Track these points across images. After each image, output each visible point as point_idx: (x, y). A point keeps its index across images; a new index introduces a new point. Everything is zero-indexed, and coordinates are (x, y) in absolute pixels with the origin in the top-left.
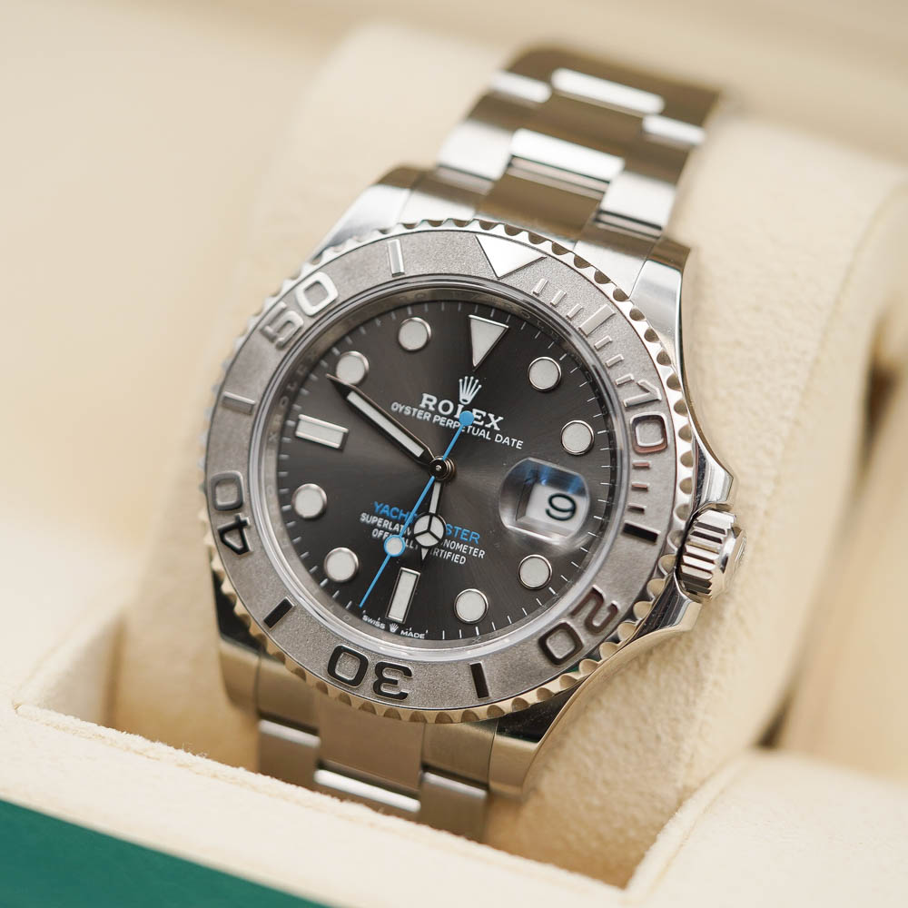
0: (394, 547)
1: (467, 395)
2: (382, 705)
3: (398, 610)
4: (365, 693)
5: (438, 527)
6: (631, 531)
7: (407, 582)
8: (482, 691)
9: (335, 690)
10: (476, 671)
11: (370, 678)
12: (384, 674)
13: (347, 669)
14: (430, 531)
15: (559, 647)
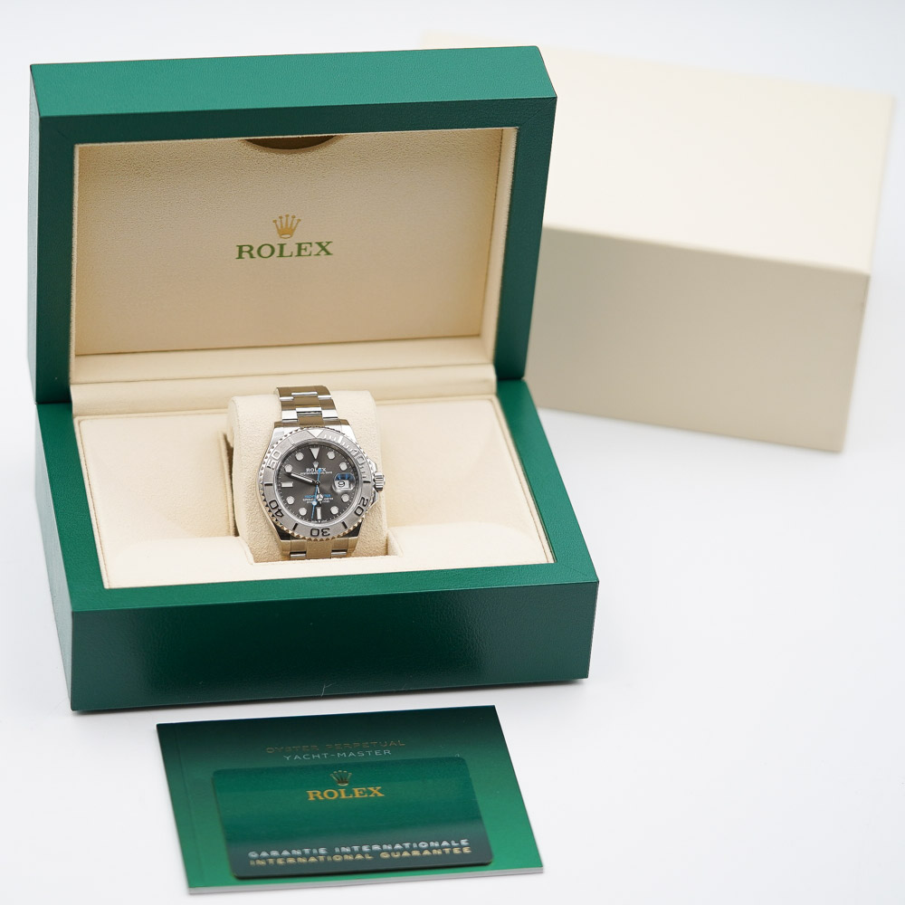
0: (315, 503)
1: (316, 466)
2: (324, 538)
3: (319, 517)
4: (320, 537)
5: (322, 496)
6: (365, 482)
7: (319, 510)
8: (346, 527)
9: (313, 539)
10: (343, 523)
11: (321, 533)
12: (323, 531)
13: (315, 533)
14: (320, 497)
15: (359, 512)
